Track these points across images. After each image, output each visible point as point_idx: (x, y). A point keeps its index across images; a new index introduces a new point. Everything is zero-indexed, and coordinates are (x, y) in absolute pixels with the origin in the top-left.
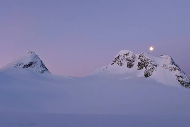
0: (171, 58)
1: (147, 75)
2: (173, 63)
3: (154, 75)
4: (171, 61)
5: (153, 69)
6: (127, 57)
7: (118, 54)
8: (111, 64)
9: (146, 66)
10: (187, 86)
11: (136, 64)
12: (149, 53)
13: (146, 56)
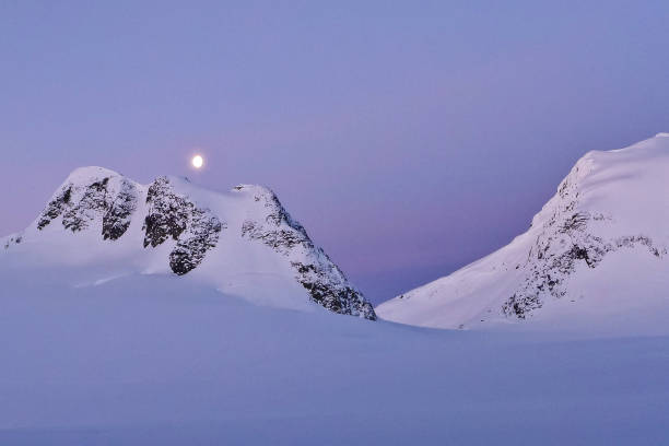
0: (275, 198)
1: (181, 265)
2: (283, 216)
3: (210, 265)
4: (273, 209)
5: (203, 242)
6: (99, 195)
7: (66, 185)
8: (36, 223)
9: (176, 232)
10: (336, 305)
11: (137, 222)
13: (176, 190)
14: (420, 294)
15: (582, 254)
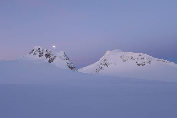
0: (65, 53)
1: (50, 62)
3: (54, 62)
4: (64, 55)
5: (54, 58)
6: (39, 50)
7: (34, 48)
8: (29, 53)
9: (50, 57)
10: (72, 69)
11: (44, 55)
12: (52, 49)
13: (50, 51)
14: (84, 68)
15: (106, 64)
